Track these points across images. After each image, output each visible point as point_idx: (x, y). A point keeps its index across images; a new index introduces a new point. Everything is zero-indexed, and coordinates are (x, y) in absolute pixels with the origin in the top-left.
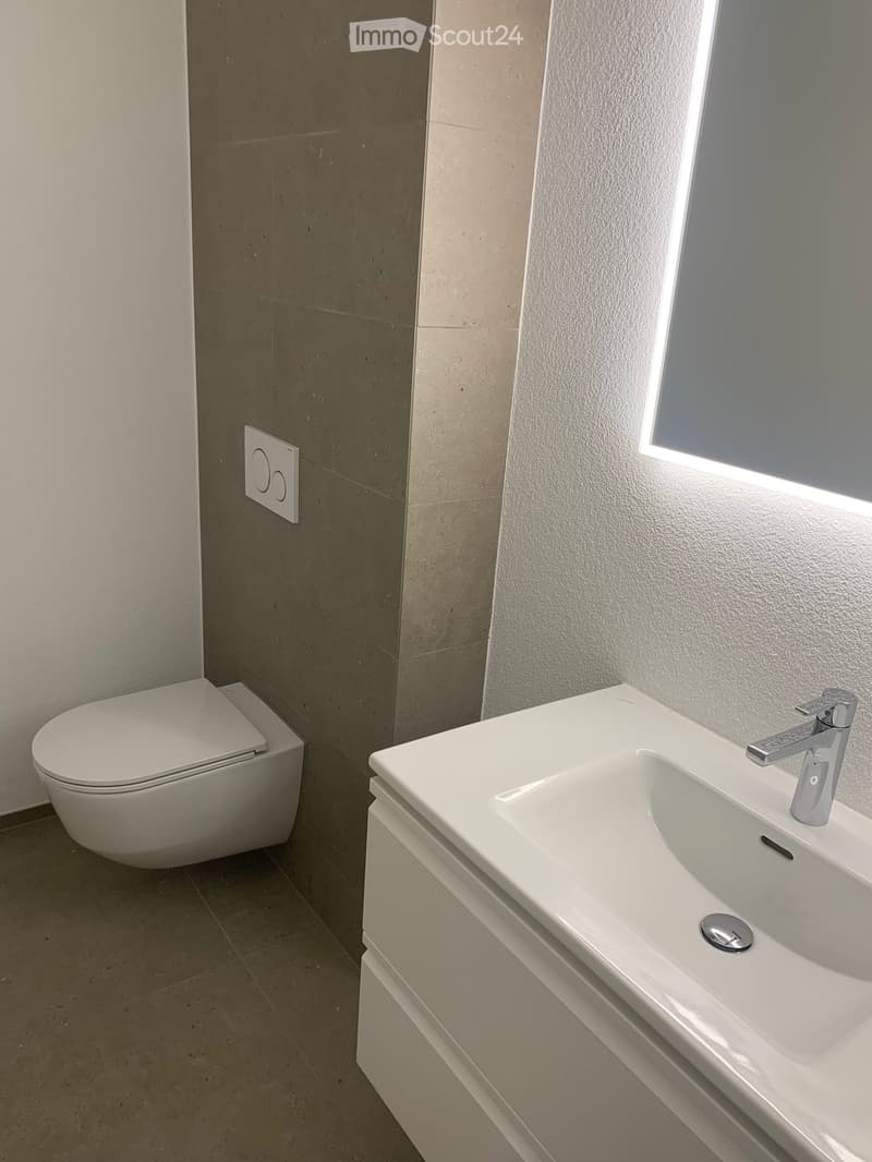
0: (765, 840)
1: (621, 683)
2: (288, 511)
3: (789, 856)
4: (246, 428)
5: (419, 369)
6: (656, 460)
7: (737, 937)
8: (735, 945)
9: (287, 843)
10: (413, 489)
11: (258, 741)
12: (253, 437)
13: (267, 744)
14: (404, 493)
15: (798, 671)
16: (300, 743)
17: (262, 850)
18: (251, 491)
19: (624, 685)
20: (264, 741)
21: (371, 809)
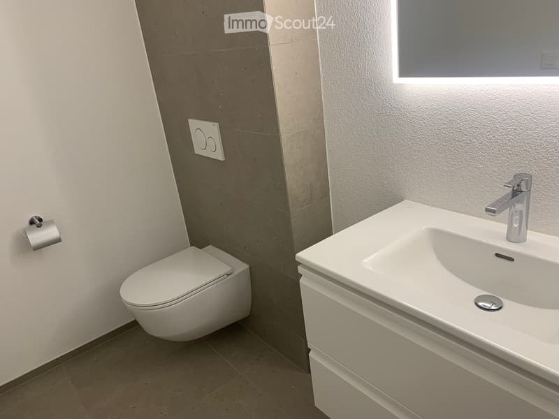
0: (497, 255)
1: (403, 200)
2: (219, 156)
3: (511, 259)
4: (189, 120)
5: (274, 67)
6: (402, 84)
7: (493, 304)
8: (493, 308)
9: (249, 317)
10: (283, 128)
11: (227, 269)
12: (193, 124)
13: (232, 270)
14: (278, 131)
15: (494, 172)
16: (247, 266)
17: (236, 323)
18: (198, 151)
19: (405, 201)
20: (230, 269)
21: (301, 281)
